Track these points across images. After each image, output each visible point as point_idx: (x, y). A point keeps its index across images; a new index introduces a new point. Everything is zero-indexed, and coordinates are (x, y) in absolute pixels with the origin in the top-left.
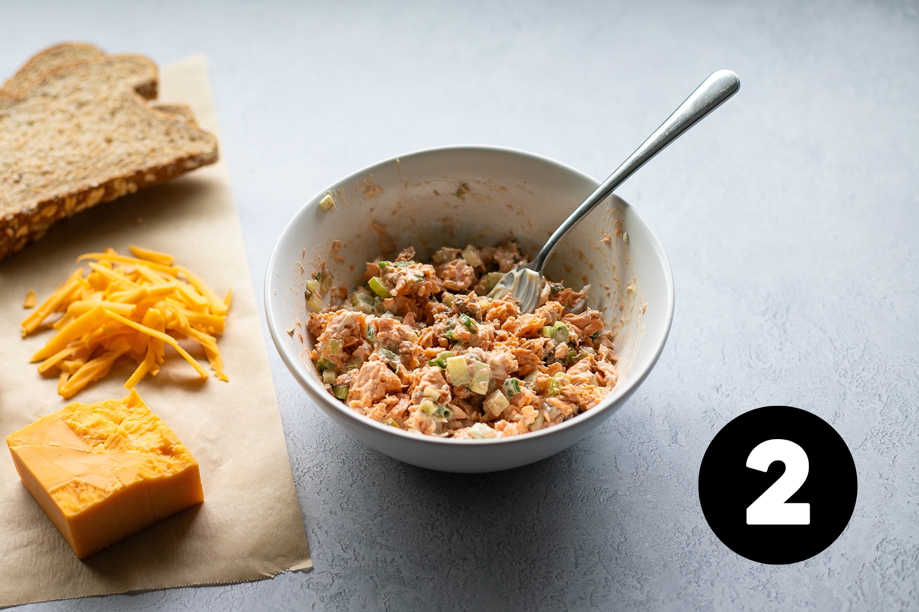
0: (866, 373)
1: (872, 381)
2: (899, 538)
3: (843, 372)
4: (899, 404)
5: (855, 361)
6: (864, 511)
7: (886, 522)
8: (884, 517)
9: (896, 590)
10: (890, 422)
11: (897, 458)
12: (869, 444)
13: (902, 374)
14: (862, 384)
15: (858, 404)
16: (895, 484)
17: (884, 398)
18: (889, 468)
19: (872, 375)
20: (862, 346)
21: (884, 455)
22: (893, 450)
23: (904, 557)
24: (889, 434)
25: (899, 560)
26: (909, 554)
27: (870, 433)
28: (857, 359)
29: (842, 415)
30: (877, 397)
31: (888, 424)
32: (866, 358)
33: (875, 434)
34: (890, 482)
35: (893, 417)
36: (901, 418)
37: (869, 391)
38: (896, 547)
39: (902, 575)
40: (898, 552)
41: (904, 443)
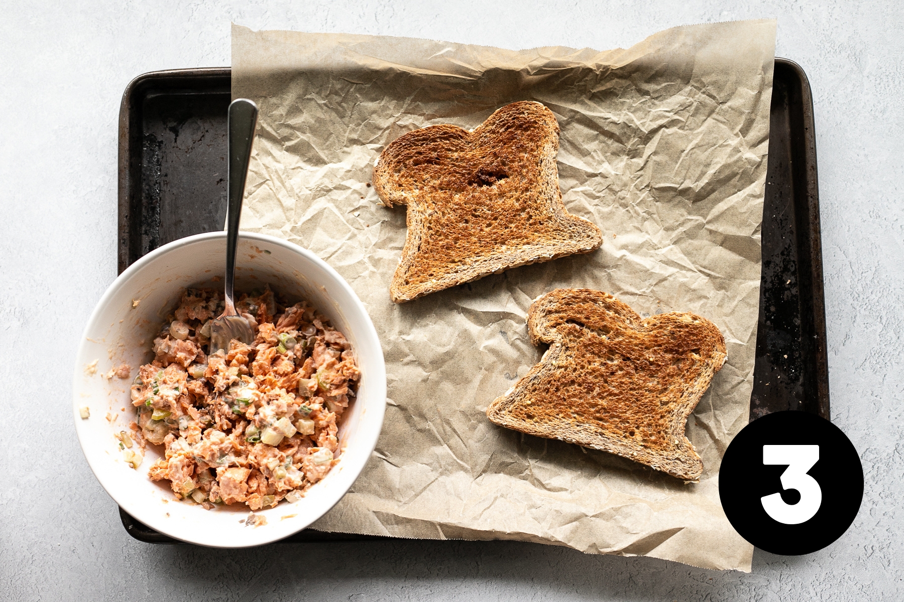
0: (874, 296)
1: (877, 304)
2: (878, 448)
3: (857, 296)
4: (894, 326)
5: (867, 284)
6: (856, 425)
7: (871, 434)
8: (870, 430)
9: (871, 492)
10: (885, 343)
11: (886, 376)
12: (867, 363)
13: (900, 297)
14: (869, 307)
15: (864, 326)
16: (882, 400)
17: (884, 321)
18: (879, 386)
19: (878, 298)
20: (874, 269)
21: (877, 374)
22: (885, 369)
23: (880, 465)
24: (883, 355)
25: (876, 467)
26: (884, 461)
27: (869, 353)
28: (868, 282)
29: (851, 337)
30: (879, 319)
31: (883, 345)
32: (876, 281)
33: (873, 354)
34: (878, 398)
35: (889, 338)
36: (895, 339)
37: (874, 314)
38: (876, 455)
39: (876, 479)
40: (876, 460)
41: (893, 363)
